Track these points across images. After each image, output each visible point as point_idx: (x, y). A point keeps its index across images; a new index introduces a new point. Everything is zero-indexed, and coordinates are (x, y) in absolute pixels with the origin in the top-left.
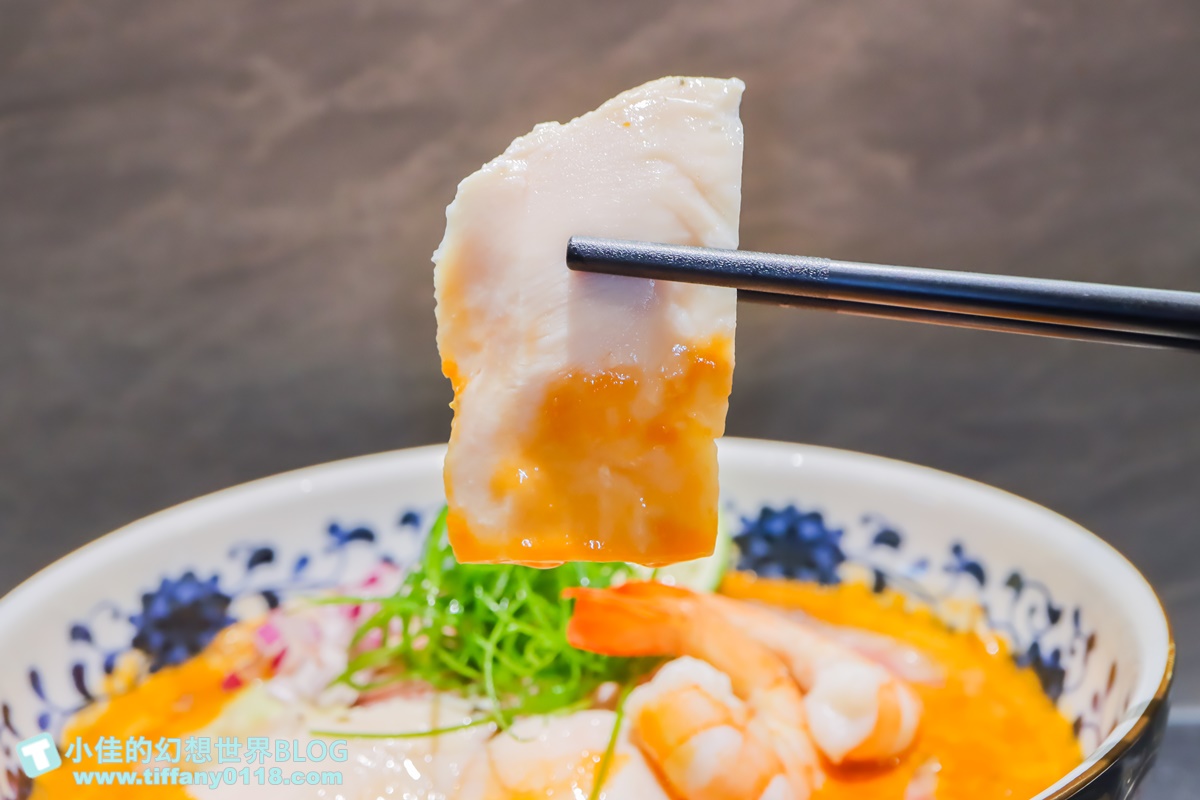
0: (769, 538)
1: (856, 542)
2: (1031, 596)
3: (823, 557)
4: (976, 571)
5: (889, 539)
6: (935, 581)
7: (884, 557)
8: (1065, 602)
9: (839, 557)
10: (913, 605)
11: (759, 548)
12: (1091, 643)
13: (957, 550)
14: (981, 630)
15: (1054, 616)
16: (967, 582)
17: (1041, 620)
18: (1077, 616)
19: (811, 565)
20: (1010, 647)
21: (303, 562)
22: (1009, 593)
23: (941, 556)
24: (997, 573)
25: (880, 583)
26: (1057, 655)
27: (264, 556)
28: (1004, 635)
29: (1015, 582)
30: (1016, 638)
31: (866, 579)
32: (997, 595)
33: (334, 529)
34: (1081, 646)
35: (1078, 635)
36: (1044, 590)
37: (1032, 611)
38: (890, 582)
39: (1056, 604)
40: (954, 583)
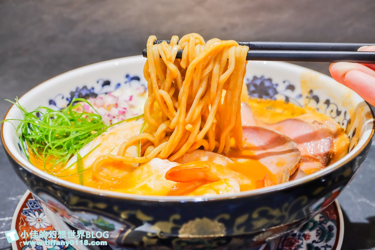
0: (255, 86)
1: (281, 88)
2: (332, 107)
3: (271, 92)
4: (317, 99)
5: (291, 87)
7: (289, 93)
8: (342, 109)
9: (276, 92)
11: (252, 88)
12: (349, 122)
13: (311, 92)
15: (338, 113)
16: (313, 102)
17: (334, 114)
18: (345, 113)
19: (267, 94)
21: (119, 85)
22: (326, 106)
23: (306, 94)
24: (322, 99)
25: (287, 99)
27: (107, 83)
29: (328, 102)
31: (283, 99)
33: (127, 76)
35: (345, 119)
36: (336, 105)
37: (332, 111)
38: (290, 100)
39: (340, 110)
40: (309, 102)
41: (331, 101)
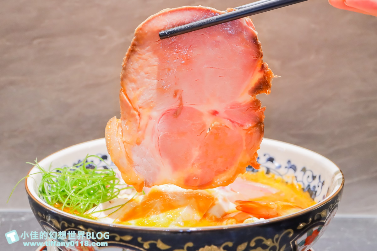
1: (262, 161)
2: (308, 173)
4: (294, 168)
5: (271, 160)
6: (283, 171)
7: (269, 164)
8: (317, 174)
10: (277, 177)
12: (323, 184)
13: (289, 162)
14: (295, 182)
15: (314, 178)
16: (291, 171)
17: (310, 179)
18: (320, 177)
20: (302, 187)
22: (302, 173)
23: (284, 164)
24: (299, 168)
25: (268, 172)
26: (314, 187)
28: (301, 183)
29: (304, 170)
30: (304, 184)
31: (265, 170)
32: (299, 174)
34: (320, 184)
35: (320, 182)
36: (311, 171)
37: (308, 177)
38: (271, 170)
39: (314, 175)
40: (288, 171)
41: (308, 168)
